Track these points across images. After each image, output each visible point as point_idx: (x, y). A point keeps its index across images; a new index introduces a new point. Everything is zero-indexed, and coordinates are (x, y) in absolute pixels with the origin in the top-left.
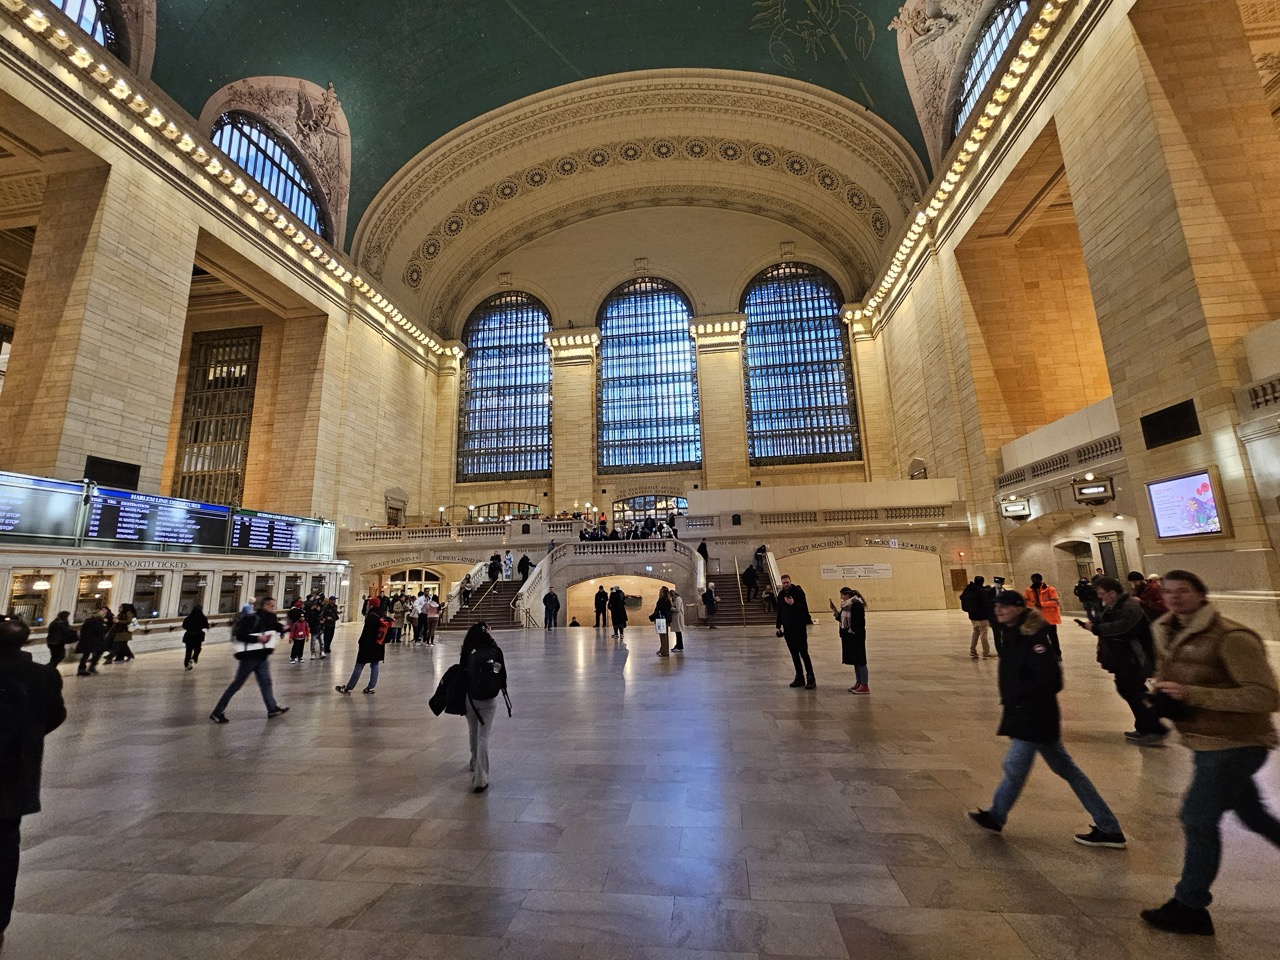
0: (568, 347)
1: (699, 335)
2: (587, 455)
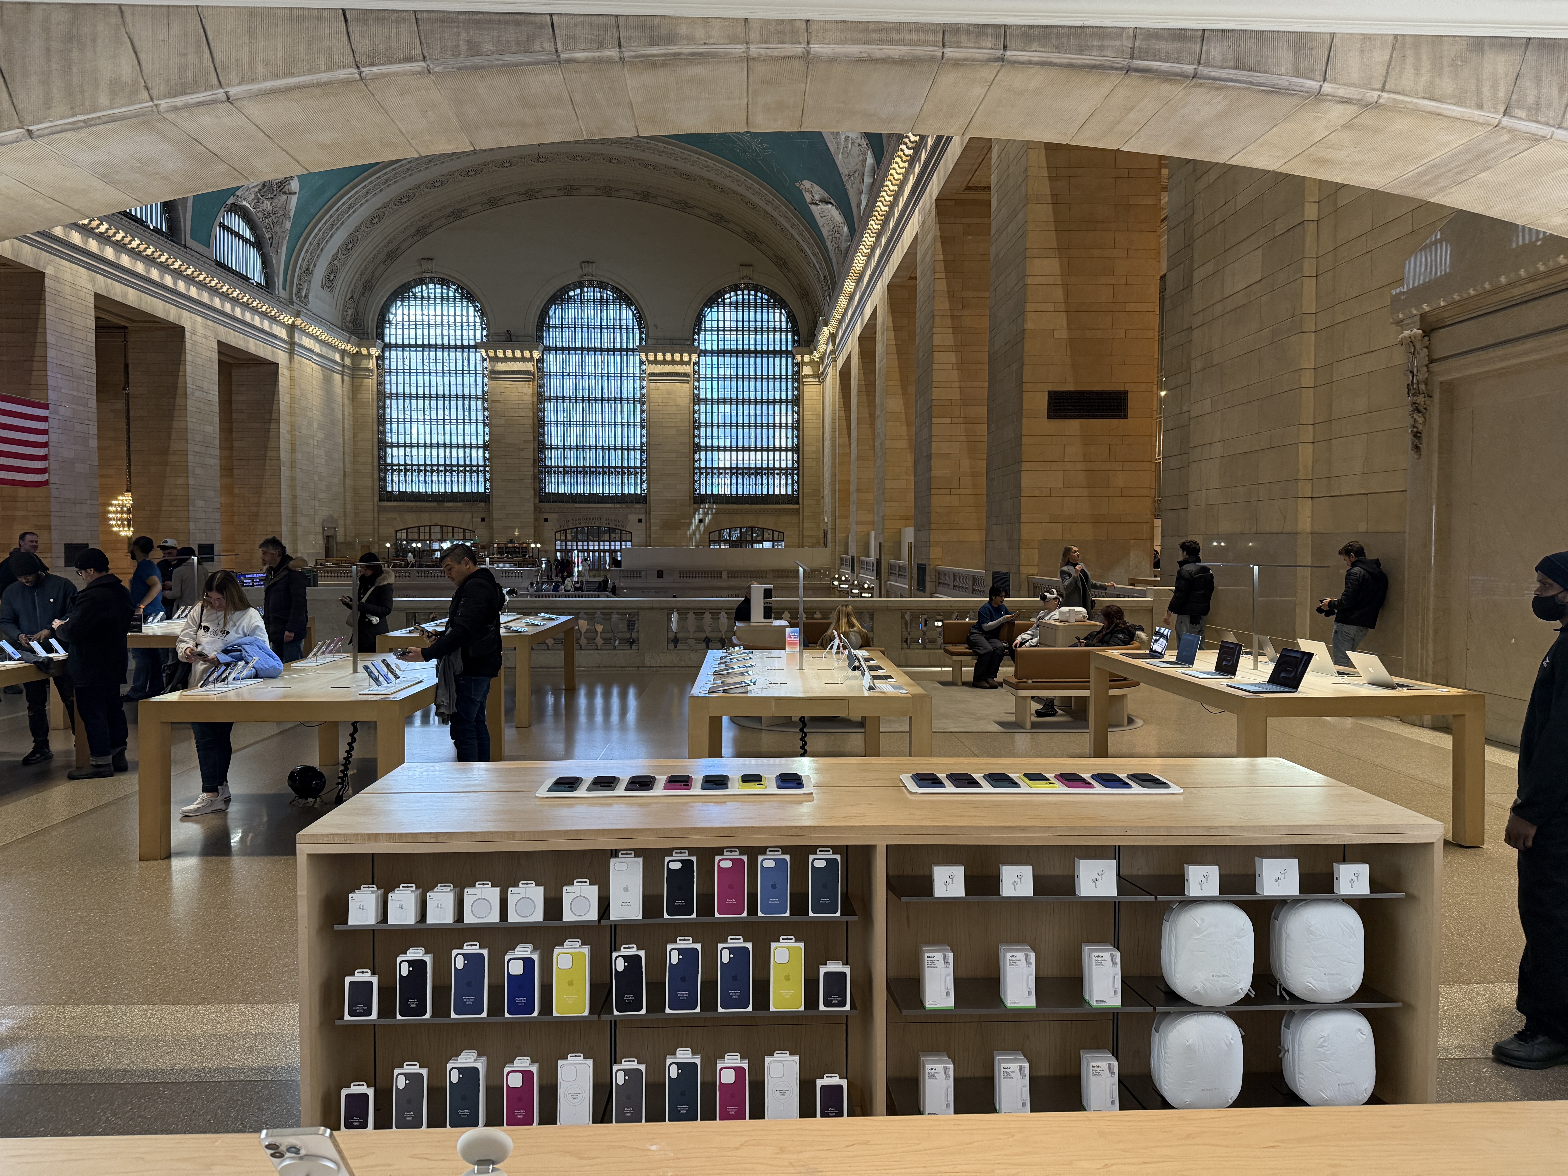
0: (505, 359)
1: (650, 362)
2: (529, 481)
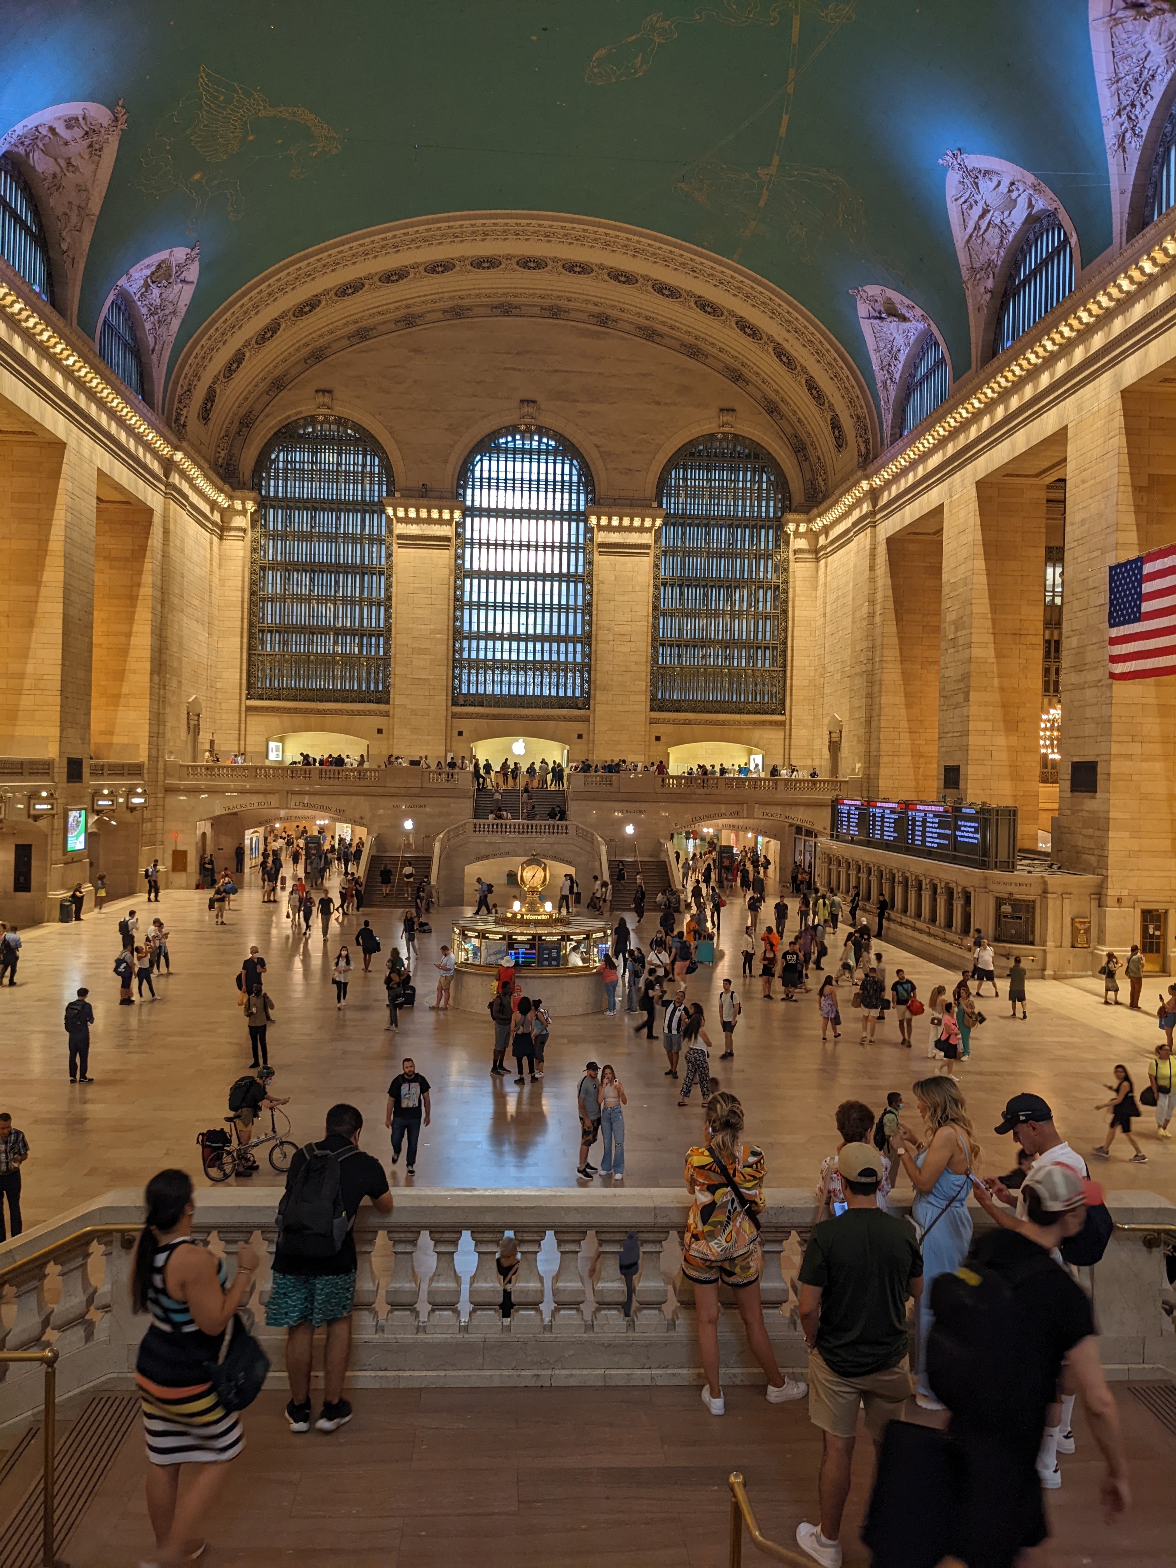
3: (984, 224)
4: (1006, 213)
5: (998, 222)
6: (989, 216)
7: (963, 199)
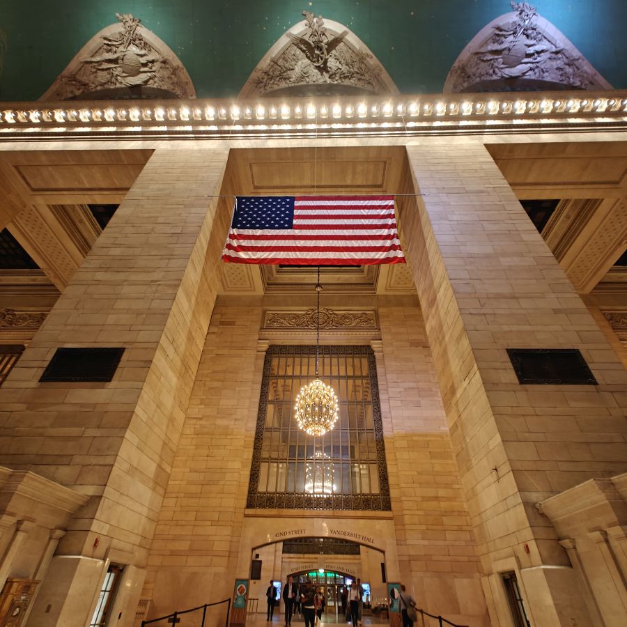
3: (105, 66)
4: (124, 75)
5: (115, 73)
6: (113, 66)
7: (110, 43)
